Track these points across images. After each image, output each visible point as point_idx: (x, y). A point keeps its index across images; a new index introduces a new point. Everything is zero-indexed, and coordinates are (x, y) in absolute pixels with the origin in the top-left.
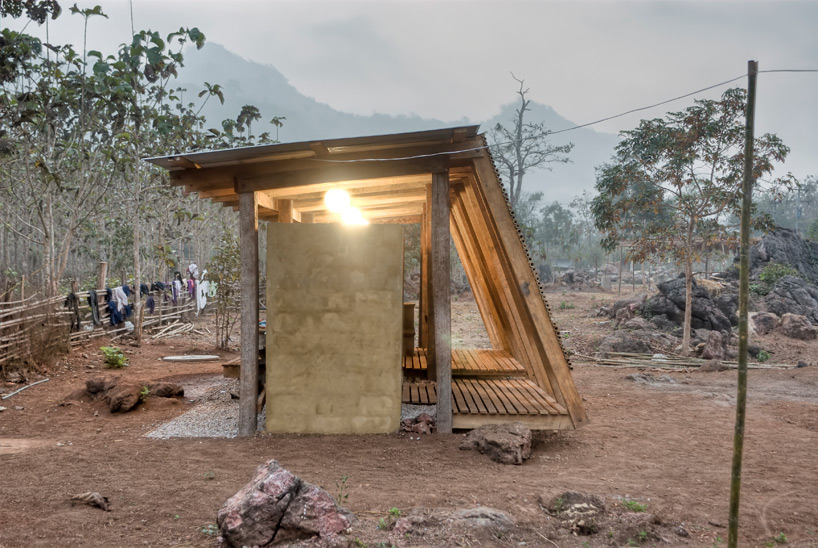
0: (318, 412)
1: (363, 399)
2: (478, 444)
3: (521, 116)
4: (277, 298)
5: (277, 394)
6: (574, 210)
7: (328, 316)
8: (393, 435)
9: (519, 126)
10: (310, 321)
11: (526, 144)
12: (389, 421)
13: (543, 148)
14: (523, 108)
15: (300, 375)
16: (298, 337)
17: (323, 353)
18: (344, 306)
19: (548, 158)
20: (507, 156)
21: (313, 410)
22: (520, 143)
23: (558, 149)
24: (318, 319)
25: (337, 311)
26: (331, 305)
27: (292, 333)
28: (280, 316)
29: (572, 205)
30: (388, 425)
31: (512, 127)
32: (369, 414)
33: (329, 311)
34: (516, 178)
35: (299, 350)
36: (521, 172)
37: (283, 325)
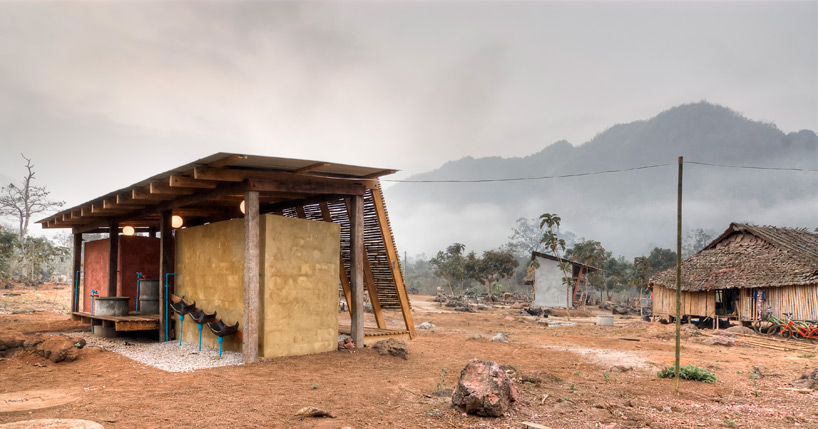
0: (295, 341)
1: (319, 331)
2: (390, 351)
3: (28, 181)
4: (272, 266)
5: (271, 332)
6: (55, 241)
7: (301, 278)
8: (334, 352)
9: (27, 187)
10: (291, 281)
11: (32, 198)
12: (332, 343)
13: (43, 202)
14: (30, 177)
15: (284, 318)
16: (284, 293)
17: (298, 302)
18: (310, 272)
19: (49, 208)
20: (18, 204)
21: (292, 340)
22: (27, 197)
23: (54, 204)
24: (295, 281)
25: (306, 275)
26: (303, 272)
27: (280, 290)
28: (274, 278)
29: (55, 238)
30: (332, 347)
31: (22, 187)
32: (323, 340)
33: (302, 275)
34: (24, 219)
35: (285, 301)
36: (28, 216)
37: (275, 284)
